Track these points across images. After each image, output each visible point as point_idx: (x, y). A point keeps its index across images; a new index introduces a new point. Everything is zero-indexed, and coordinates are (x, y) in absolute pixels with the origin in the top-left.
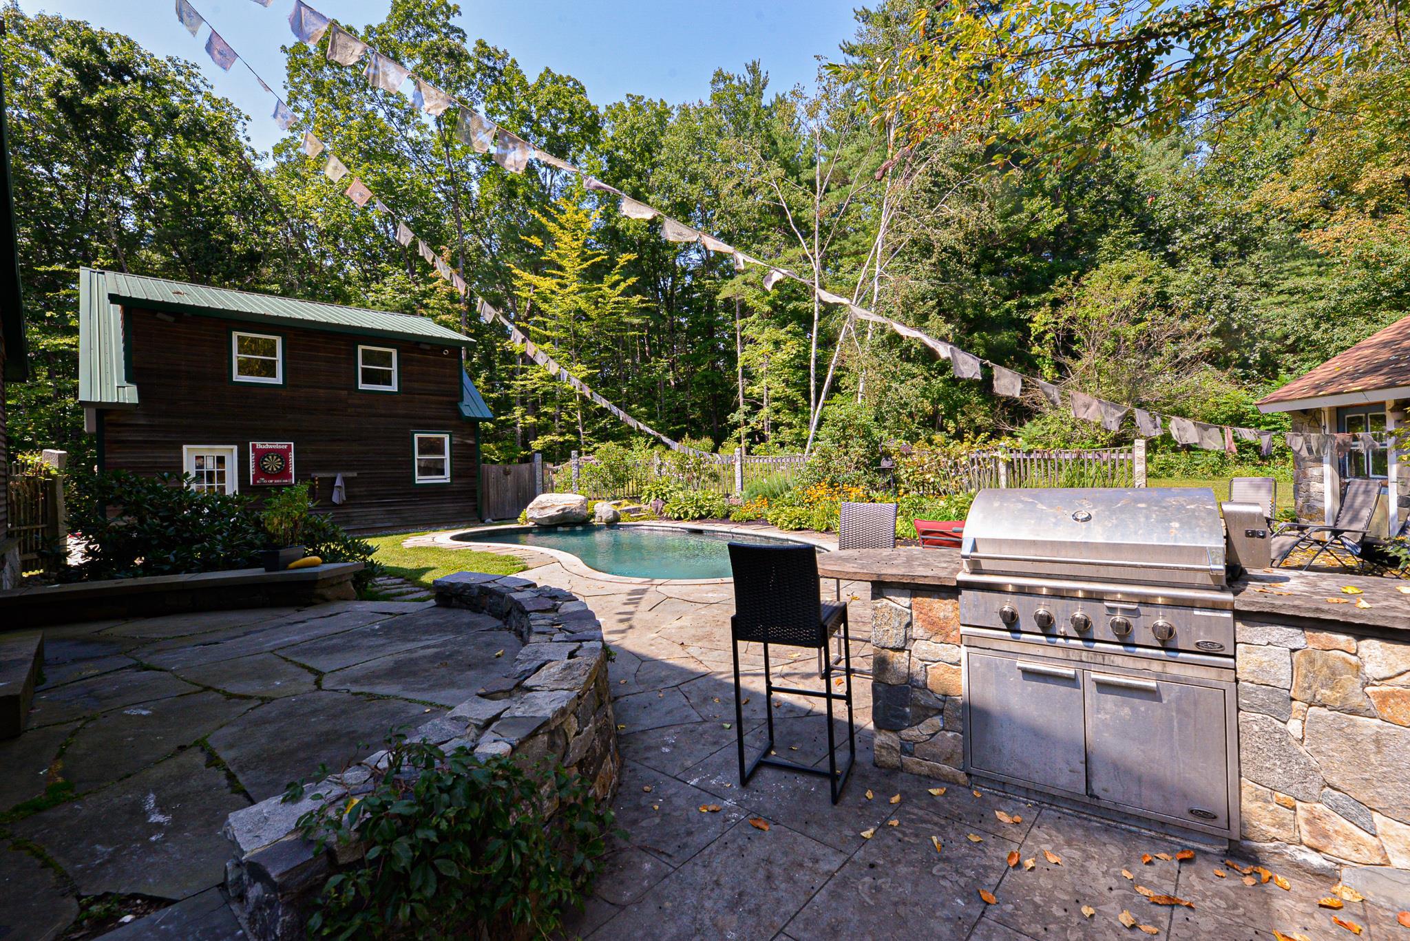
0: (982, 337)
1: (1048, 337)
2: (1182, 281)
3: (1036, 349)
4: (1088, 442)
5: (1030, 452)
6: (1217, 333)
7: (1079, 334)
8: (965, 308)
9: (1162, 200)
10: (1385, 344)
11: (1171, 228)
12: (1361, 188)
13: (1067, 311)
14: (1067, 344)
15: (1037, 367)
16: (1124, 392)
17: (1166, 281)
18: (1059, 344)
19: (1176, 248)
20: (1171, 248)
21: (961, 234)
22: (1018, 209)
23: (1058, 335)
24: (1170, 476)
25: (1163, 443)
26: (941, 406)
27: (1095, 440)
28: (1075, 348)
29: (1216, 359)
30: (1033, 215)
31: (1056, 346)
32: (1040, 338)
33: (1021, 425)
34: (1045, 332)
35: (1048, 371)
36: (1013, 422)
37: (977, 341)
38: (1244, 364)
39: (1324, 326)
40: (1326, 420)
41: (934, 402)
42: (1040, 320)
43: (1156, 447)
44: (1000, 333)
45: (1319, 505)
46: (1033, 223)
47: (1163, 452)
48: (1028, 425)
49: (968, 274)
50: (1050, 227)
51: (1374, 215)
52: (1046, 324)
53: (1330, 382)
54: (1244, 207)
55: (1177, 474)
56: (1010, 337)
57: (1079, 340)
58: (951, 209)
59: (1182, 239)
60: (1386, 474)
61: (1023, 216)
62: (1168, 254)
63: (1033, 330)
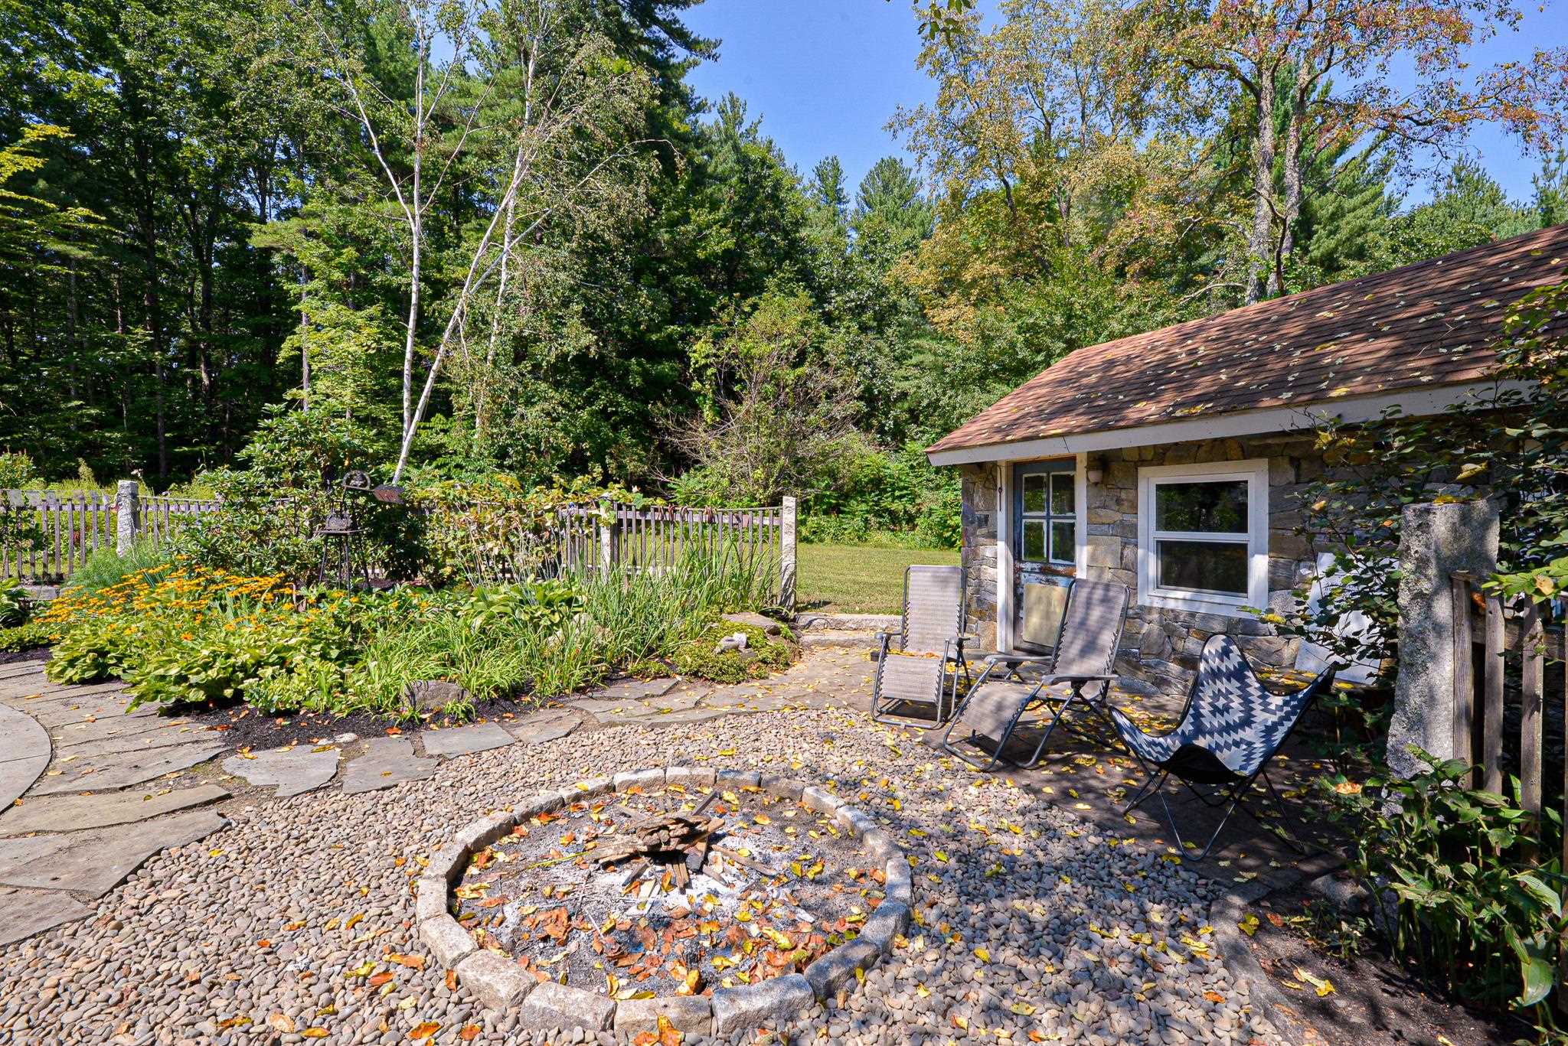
0: (639, 364)
1: (709, 372)
2: (836, 342)
3: (696, 385)
4: (746, 500)
5: (645, 510)
6: (860, 398)
7: (740, 373)
8: (621, 323)
9: (821, 258)
10: (1061, 382)
11: (828, 288)
12: (968, 277)
13: (729, 344)
14: (729, 384)
15: (696, 407)
16: (783, 446)
17: (822, 338)
18: (721, 383)
19: (831, 307)
20: (828, 307)
21: (611, 221)
22: (686, 219)
23: (720, 371)
24: (822, 540)
25: (816, 504)
26: (585, 445)
27: (753, 498)
28: (736, 388)
29: (861, 422)
30: (700, 231)
31: (717, 384)
32: (700, 372)
33: (678, 476)
34: (706, 366)
35: (708, 414)
36: (667, 472)
37: (635, 368)
38: (881, 430)
39: (950, 393)
40: (1002, 480)
41: (577, 440)
42: (700, 350)
43: (809, 509)
44: (660, 363)
45: (990, 598)
46: (700, 240)
47: (816, 514)
48: (684, 476)
49: (625, 281)
50: (718, 249)
51: (974, 305)
52: (707, 356)
53: (1014, 424)
54: (886, 281)
55: (828, 539)
56: (672, 369)
57: (740, 381)
58: (601, 185)
59: (837, 301)
60: (1072, 559)
61: (690, 228)
62: (824, 313)
63: (693, 361)
